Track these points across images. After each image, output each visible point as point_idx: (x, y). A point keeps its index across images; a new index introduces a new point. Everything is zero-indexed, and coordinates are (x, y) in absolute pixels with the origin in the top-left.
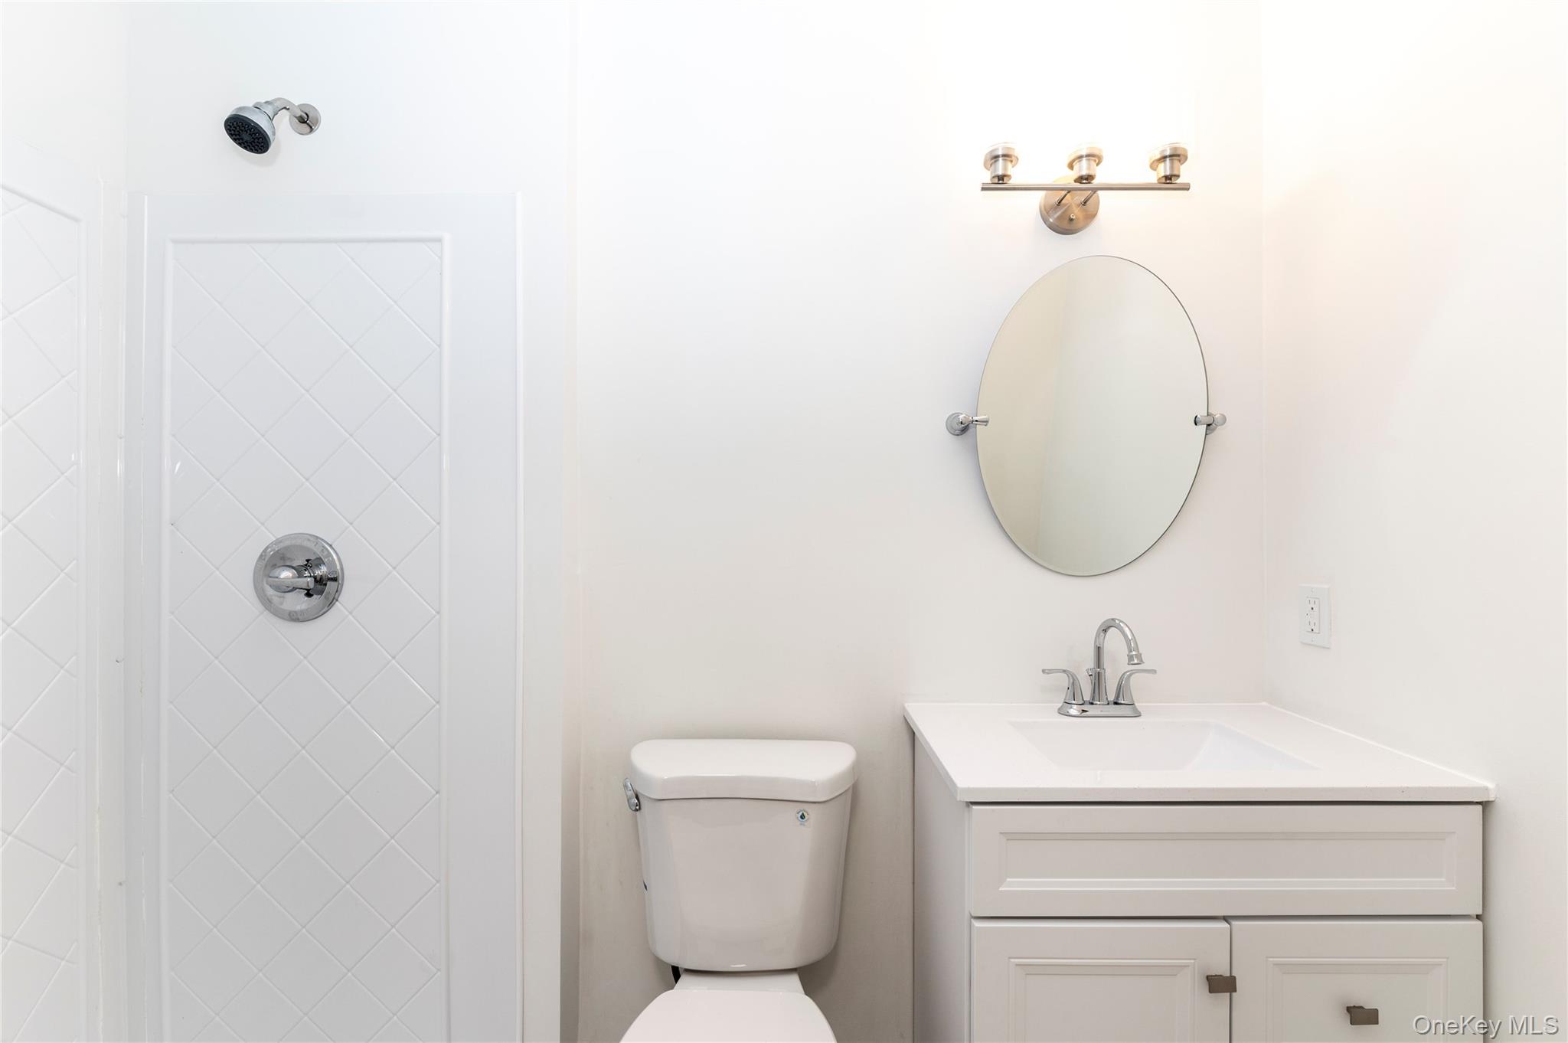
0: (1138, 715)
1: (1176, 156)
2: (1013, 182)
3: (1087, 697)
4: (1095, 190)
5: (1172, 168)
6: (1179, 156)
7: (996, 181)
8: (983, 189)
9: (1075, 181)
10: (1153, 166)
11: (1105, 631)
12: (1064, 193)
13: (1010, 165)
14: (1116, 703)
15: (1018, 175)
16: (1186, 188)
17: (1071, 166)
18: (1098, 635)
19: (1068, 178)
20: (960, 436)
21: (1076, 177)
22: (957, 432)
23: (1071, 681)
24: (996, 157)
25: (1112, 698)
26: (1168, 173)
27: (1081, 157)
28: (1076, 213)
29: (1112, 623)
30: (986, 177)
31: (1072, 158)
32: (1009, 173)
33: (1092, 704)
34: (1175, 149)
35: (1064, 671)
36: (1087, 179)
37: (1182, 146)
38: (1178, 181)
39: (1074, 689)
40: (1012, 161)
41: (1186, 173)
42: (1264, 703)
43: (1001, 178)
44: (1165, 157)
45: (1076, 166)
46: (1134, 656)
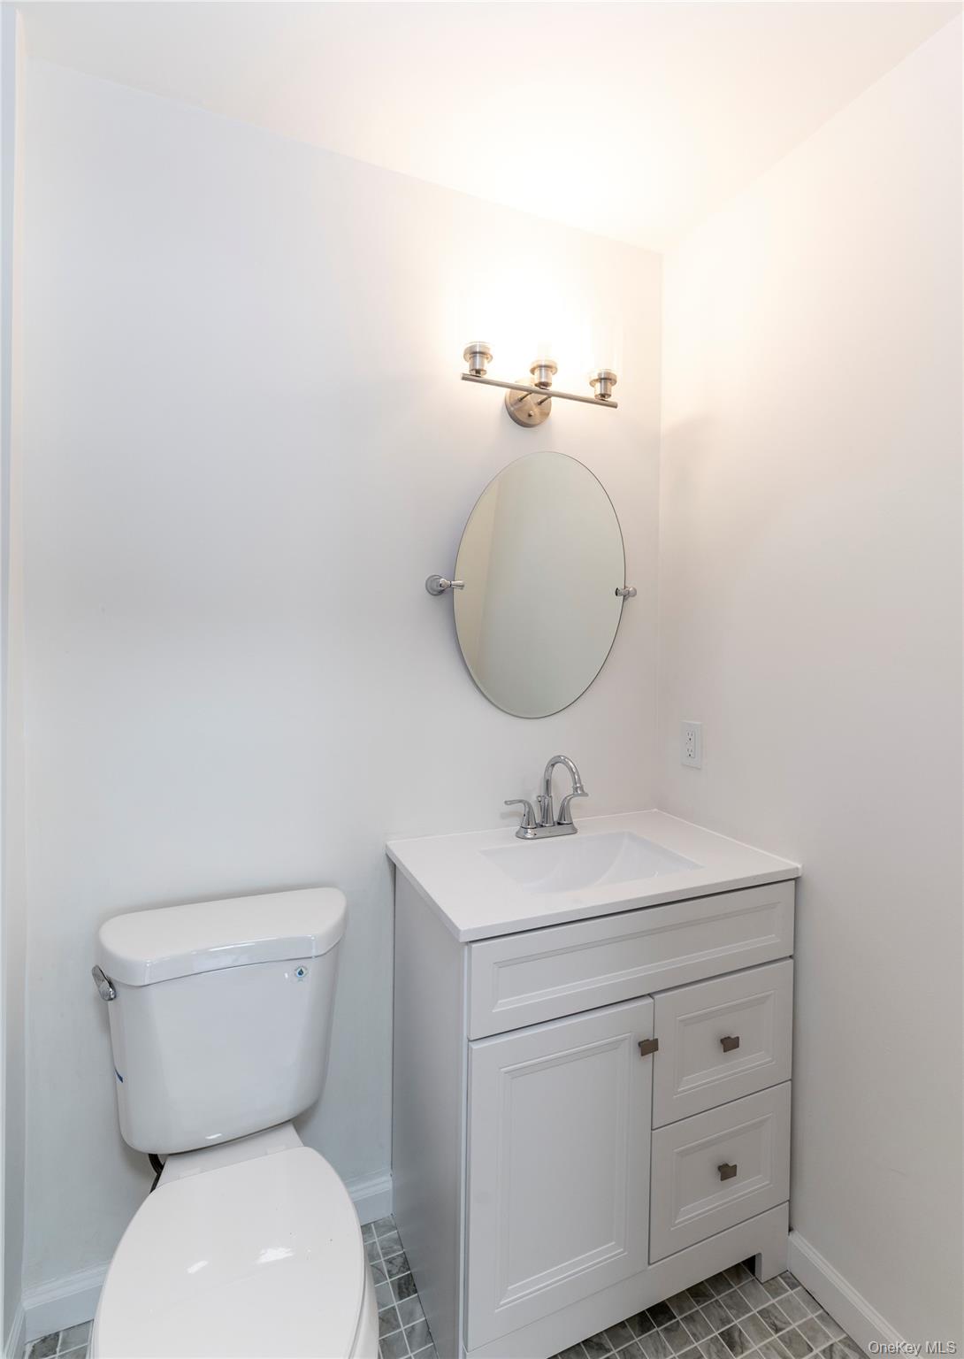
0: (575, 831)
1: (607, 379)
2: (486, 377)
3: (538, 820)
4: (550, 395)
5: (606, 388)
6: (610, 379)
7: (474, 373)
8: (464, 378)
9: (536, 385)
10: (592, 383)
11: (553, 765)
12: (526, 393)
13: (486, 361)
14: (559, 824)
15: (492, 371)
16: (614, 406)
17: (533, 371)
18: (547, 770)
19: (529, 380)
20: (439, 597)
21: (537, 382)
22: (435, 593)
23: (527, 810)
24: (476, 353)
25: (556, 819)
26: (603, 392)
27: (541, 367)
28: (535, 411)
29: (558, 760)
30: (466, 368)
31: (535, 365)
32: (484, 369)
33: (542, 826)
34: (609, 373)
35: (520, 801)
36: (544, 385)
37: (615, 373)
38: (609, 399)
39: (529, 815)
40: (487, 358)
41: (616, 394)
42: (655, 810)
43: (478, 372)
44: (601, 379)
45: (537, 372)
46: (578, 789)
